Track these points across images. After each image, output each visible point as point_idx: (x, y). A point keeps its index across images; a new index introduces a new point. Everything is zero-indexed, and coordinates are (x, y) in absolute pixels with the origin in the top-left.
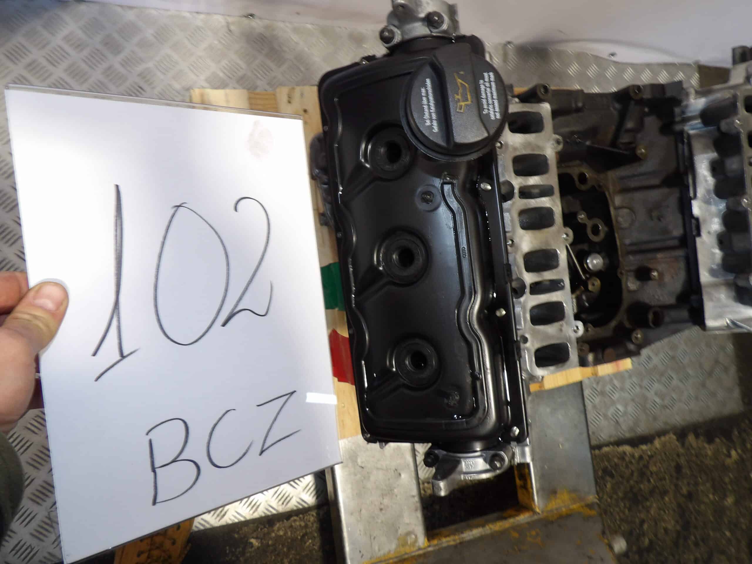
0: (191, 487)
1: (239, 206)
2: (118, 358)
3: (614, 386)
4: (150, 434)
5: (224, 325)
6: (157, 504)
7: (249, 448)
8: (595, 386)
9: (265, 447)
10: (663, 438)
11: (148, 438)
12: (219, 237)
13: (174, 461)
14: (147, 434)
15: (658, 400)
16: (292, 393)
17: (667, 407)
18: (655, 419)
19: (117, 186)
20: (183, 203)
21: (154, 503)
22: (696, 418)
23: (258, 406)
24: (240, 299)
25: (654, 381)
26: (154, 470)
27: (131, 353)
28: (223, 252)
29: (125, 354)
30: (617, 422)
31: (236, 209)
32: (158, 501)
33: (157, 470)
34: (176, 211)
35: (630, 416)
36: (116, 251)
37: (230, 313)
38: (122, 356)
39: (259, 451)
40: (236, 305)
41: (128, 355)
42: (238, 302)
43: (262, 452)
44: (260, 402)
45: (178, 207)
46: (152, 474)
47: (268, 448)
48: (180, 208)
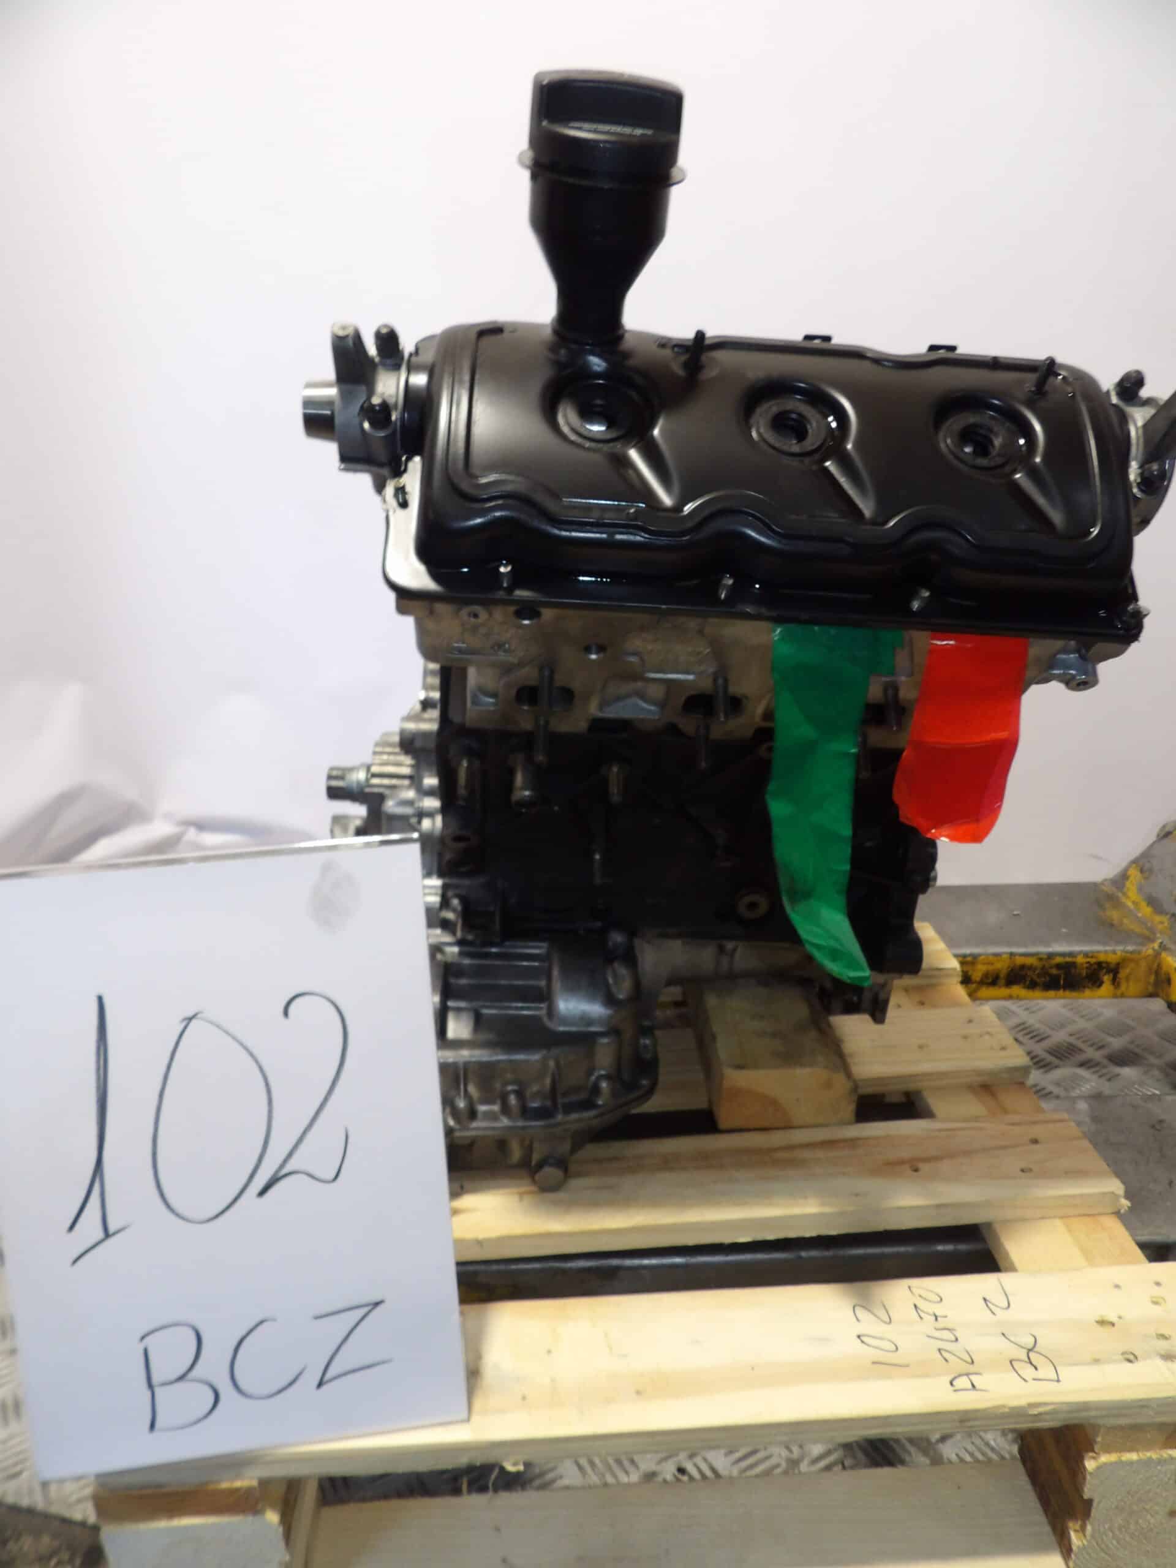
0: (206, 1416)
1: (292, 1008)
2: (100, 1234)
5: (262, 1193)
6: (156, 1431)
7: (299, 1375)
9: (327, 1378)
11: (141, 1346)
12: (257, 1061)
13: (181, 1378)
14: (143, 1338)
16: (377, 1304)
19: (100, 999)
20: (197, 1014)
21: (151, 1429)
23: (317, 1318)
24: (290, 1155)
26: (150, 1386)
27: (119, 1231)
28: (262, 1084)
29: (111, 1231)
31: (286, 1013)
32: (158, 1426)
33: (157, 1390)
34: (185, 1028)
36: (98, 1088)
37: (272, 1177)
38: (107, 1235)
39: (316, 1383)
40: (282, 1166)
41: (114, 1234)
42: (285, 1161)
43: (320, 1384)
44: (318, 1313)
45: (190, 1019)
46: (148, 1394)
47: (331, 1380)
48: (194, 1022)
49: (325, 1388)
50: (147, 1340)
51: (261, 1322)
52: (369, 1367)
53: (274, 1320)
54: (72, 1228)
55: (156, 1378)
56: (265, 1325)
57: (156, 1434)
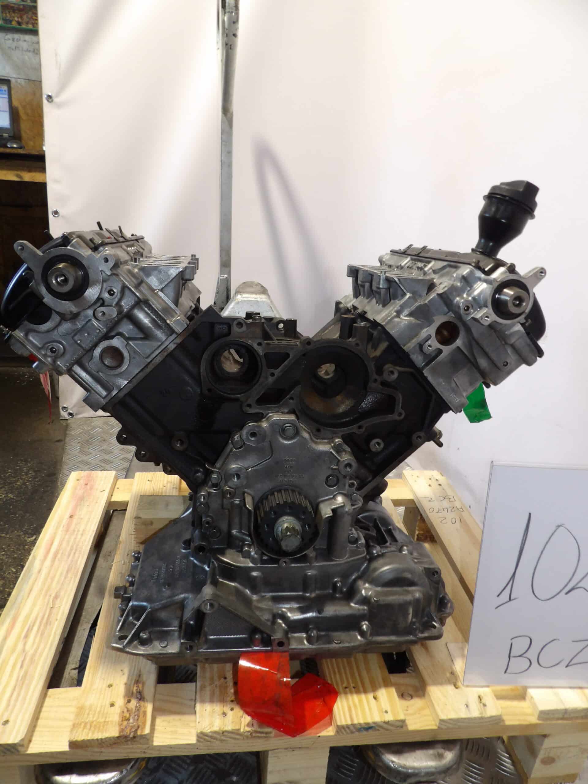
0: (525, 671)
2: (508, 600)
5: (567, 593)
7: (561, 661)
11: (511, 641)
12: (578, 545)
13: (520, 656)
14: (512, 639)
19: (530, 514)
20: (562, 524)
21: (505, 672)
24: (580, 581)
26: (509, 657)
28: (578, 554)
29: (512, 598)
33: (511, 658)
34: (557, 529)
36: (521, 546)
37: (572, 588)
38: (510, 599)
39: (566, 665)
40: (577, 584)
41: (513, 600)
43: (567, 666)
44: (575, 640)
45: (559, 526)
46: (508, 659)
47: (571, 665)
49: (568, 668)
50: (513, 640)
51: (554, 640)
53: (559, 640)
54: (498, 596)
55: (512, 655)
56: (555, 641)
57: (506, 674)
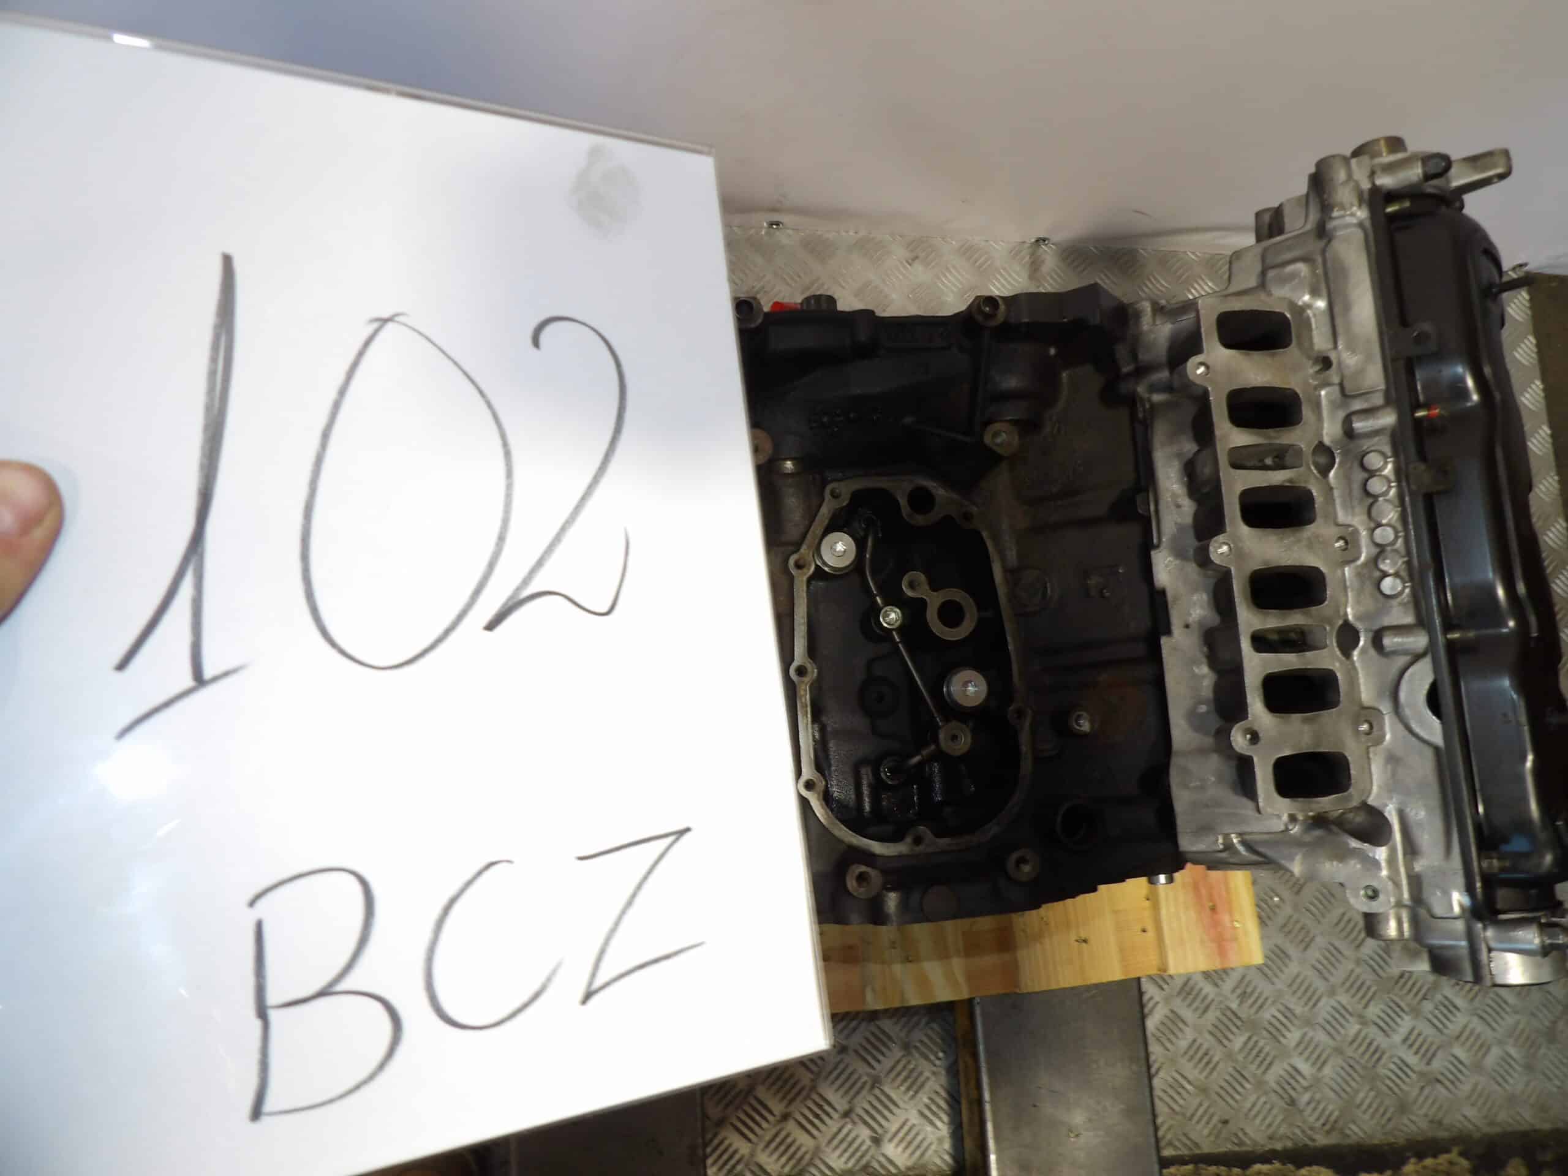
0: (372, 1077)
1: (545, 336)
2: (188, 682)
3: (1288, 1013)
4: (261, 904)
6: (265, 1121)
7: (549, 980)
8: (1234, 1006)
9: (597, 983)
10: (1429, 1162)
11: (250, 917)
12: (489, 405)
13: (323, 993)
14: (252, 904)
15: (1412, 1060)
16: (681, 833)
17: (1438, 1081)
18: (1403, 1108)
19: (227, 260)
20: (397, 315)
21: (257, 1113)
22: (1527, 1118)
23: (581, 858)
24: (540, 563)
25: (1402, 1010)
26: (262, 1012)
27: (226, 674)
29: (208, 673)
30: (1292, 1102)
31: (536, 342)
32: (269, 1106)
33: (274, 1015)
34: (376, 332)
35: (1327, 1091)
36: (208, 408)
37: (511, 598)
38: (200, 680)
39: (579, 993)
40: (526, 582)
41: (215, 679)
42: (533, 571)
43: (587, 995)
44: (585, 849)
45: (385, 321)
46: (258, 1024)
47: (607, 984)
48: (390, 326)
49: (595, 1000)
50: (263, 908)
51: (491, 865)
52: (667, 957)
53: (512, 862)
55: (273, 997)
56: (498, 869)
57: (264, 1124)
